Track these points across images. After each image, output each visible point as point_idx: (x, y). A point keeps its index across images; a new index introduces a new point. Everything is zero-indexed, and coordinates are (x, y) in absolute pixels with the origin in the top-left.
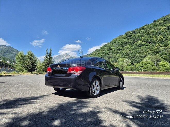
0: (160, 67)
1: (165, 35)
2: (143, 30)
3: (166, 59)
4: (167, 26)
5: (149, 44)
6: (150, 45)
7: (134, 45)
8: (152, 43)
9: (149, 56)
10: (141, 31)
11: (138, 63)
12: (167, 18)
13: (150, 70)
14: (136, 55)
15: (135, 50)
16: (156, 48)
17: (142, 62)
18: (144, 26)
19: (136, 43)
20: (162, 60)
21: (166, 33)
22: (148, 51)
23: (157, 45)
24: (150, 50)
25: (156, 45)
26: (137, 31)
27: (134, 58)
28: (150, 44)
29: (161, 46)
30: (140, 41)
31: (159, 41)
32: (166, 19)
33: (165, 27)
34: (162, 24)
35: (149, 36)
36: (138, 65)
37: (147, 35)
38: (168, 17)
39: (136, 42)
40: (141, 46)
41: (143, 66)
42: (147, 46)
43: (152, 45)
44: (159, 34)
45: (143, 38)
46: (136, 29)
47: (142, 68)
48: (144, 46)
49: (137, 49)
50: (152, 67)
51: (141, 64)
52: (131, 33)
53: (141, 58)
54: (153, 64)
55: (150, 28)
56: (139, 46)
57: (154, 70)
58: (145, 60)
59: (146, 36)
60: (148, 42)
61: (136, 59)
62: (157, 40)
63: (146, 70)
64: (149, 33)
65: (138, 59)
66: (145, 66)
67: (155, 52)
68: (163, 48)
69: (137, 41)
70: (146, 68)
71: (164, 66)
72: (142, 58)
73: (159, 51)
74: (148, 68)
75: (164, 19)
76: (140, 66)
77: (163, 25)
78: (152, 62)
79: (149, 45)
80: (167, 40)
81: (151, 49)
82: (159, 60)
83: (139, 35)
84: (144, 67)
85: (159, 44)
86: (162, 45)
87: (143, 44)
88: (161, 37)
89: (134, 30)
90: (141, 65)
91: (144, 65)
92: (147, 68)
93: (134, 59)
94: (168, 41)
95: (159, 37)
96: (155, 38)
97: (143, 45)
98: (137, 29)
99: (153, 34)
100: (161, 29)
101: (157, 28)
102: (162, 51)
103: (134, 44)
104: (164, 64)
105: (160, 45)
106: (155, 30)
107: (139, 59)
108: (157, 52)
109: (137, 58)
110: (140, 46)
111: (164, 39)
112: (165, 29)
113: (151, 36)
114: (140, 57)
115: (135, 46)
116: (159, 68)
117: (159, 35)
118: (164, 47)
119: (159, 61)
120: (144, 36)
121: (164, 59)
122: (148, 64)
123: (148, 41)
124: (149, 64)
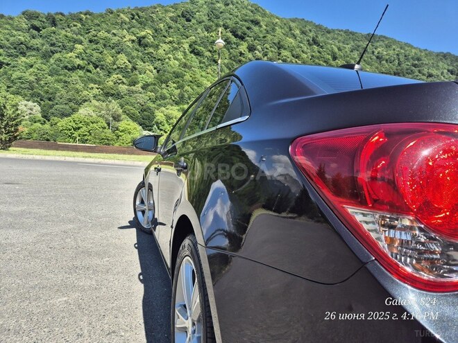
0: (121, 134)
1: (133, 58)
2: (79, 25)
3: (132, 117)
4: (138, 35)
5: (95, 68)
6: (97, 72)
7: (52, 61)
8: (103, 68)
9: (94, 102)
10: (75, 26)
11: (66, 118)
12: (138, 14)
13: (98, 141)
14: (58, 94)
15: (56, 77)
16: (111, 83)
17: (75, 116)
18: (81, 13)
19: (57, 56)
20: (123, 116)
21: (135, 53)
22: (92, 88)
23: (115, 76)
24: (97, 86)
25: (112, 78)
26: (61, 20)
27: (50, 99)
28: (98, 69)
29: (123, 83)
30: (70, 54)
31: (118, 68)
32: (136, 17)
33: (134, 38)
34: (126, 27)
35: (95, 46)
36: (63, 123)
37: (91, 41)
38: (141, 14)
39: (59, 54)
40: (73, 69)
41: (79, 128)
42: (89, 74)
43: (101, 75)
44: (118, 49)
45: (79, 47)
46: (57, 14)
47: (76, 134)
48: (81, 73)
49: (60, 75)
50: (103, 134)
51: (74, 121)
52: (44, 22)
53: (72, 104)
54: (106, 125)
55: (99, 25)
56: (66, 67)
57: (108, 140)
58: (84, 112)
59: (86, 42)
60: (93, 64)
61: (57, 104)
62: (114, 64)
63: (87, 140)
64: (96, 38)
65: (62, 106)
66: (84, 128)
67: (108, 93)
68: (127, 87)
69: (60, 50)
70: (86, 135)
71: (130, 133)
72: (76, 106)
73: (118, 95)
74: (93, 135)
75: (132, 15)
76: (70, 127)
77: (129, 28)
78: (101, 120)
79: (95, 71)
80: (136, 69)
81: (99, 83)
82: (119, 116)
83: (69, 34)
84: (82, 130)
85: (119, 75)
86: (124, 80)
87: (79, 65)
88: (123, 59)
89: (53, 12)
90: (75, 126)
91: (80, 125)
92: (88, 134)
93: (51, 103)
94: (137, 72)
95: (119, 56)
96: (110, 57)
97: (80, 67)
98: (62, 14)
99: (105, 45)
100: (125, 40)
101: (114, 31)
102: (125, 95)
103: (50, 56)
104: (129, 127)
105: (121, 78)
106: (110, 36)
107: (67, 107)
108: (112, 95)
109: (61, 103)
110: (69, 70)
111: (130, 66)
112: (133, 41)
113: (101, 49)
114: (70, 100)
115: (55, 66)
116: (118, 137)
117: (119, 53)
118: (130, 85)
119: (117, 118)
120: (81, 43)
121: (128, 114)
122: (92, 123)
123: (94, 59)
124: (95, 125)
